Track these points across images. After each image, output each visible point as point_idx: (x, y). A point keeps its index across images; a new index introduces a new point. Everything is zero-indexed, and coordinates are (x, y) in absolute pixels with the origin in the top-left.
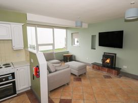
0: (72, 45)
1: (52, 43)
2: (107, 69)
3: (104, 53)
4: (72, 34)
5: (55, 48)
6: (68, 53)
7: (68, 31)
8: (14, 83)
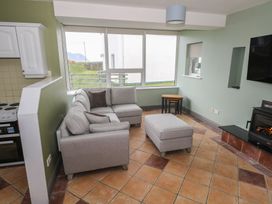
0: (187, 73)
1: (141, 67)
2: (260, 153)
3: (264, 102)
4: (189, 46)
5: (147, 81)
6: (177, 94)
7: (182, 38)
8: (18, 140)
